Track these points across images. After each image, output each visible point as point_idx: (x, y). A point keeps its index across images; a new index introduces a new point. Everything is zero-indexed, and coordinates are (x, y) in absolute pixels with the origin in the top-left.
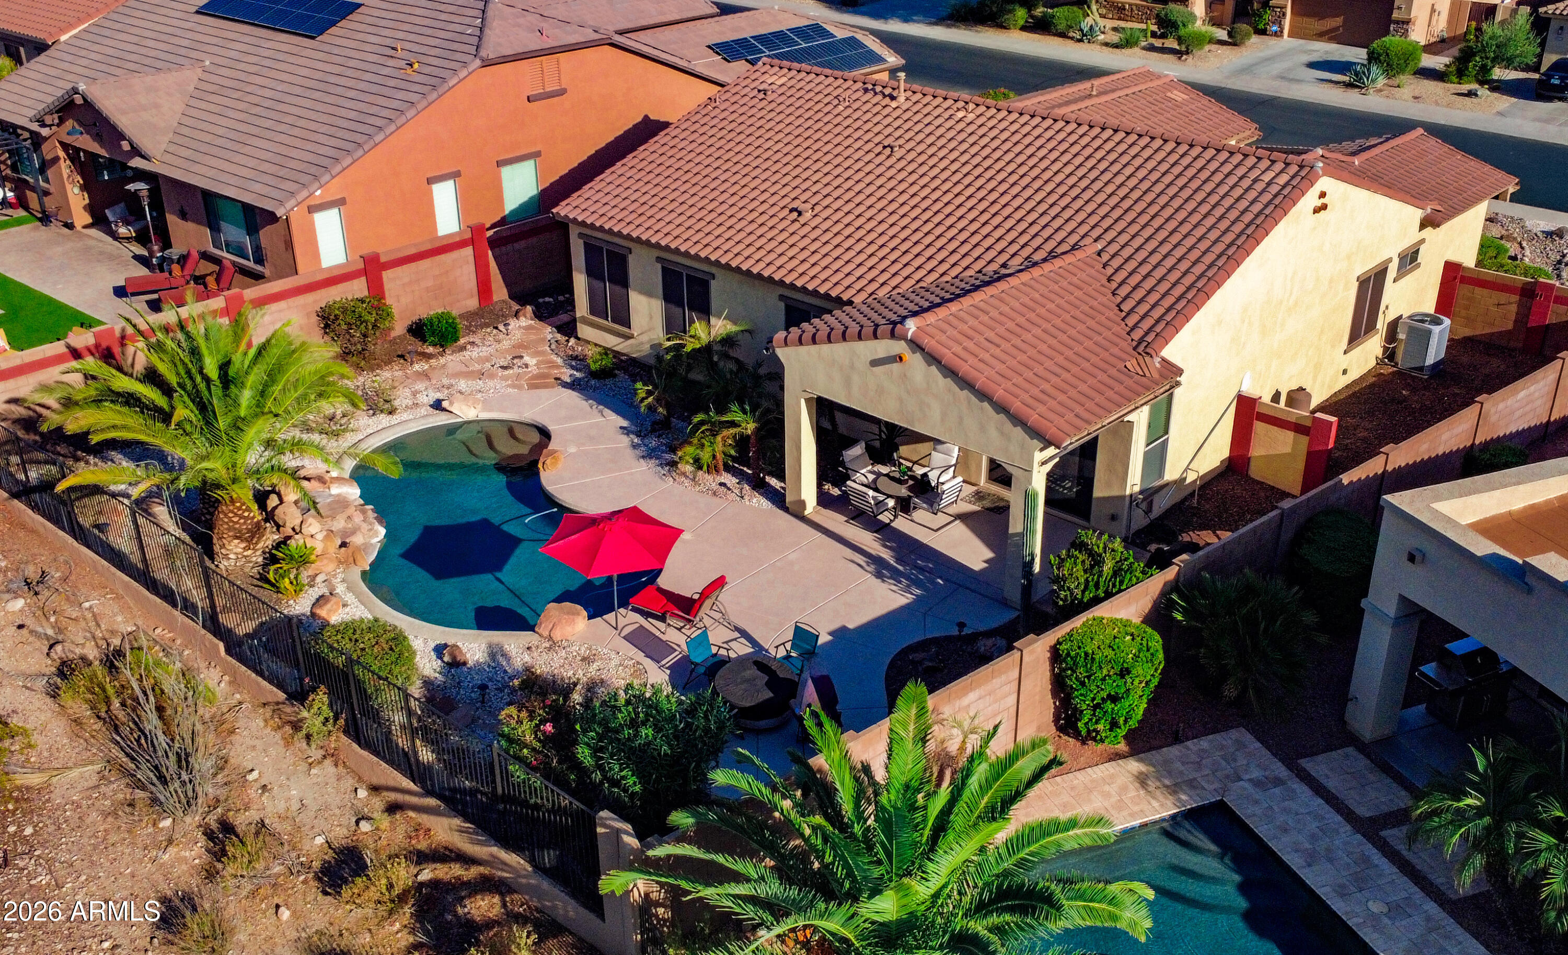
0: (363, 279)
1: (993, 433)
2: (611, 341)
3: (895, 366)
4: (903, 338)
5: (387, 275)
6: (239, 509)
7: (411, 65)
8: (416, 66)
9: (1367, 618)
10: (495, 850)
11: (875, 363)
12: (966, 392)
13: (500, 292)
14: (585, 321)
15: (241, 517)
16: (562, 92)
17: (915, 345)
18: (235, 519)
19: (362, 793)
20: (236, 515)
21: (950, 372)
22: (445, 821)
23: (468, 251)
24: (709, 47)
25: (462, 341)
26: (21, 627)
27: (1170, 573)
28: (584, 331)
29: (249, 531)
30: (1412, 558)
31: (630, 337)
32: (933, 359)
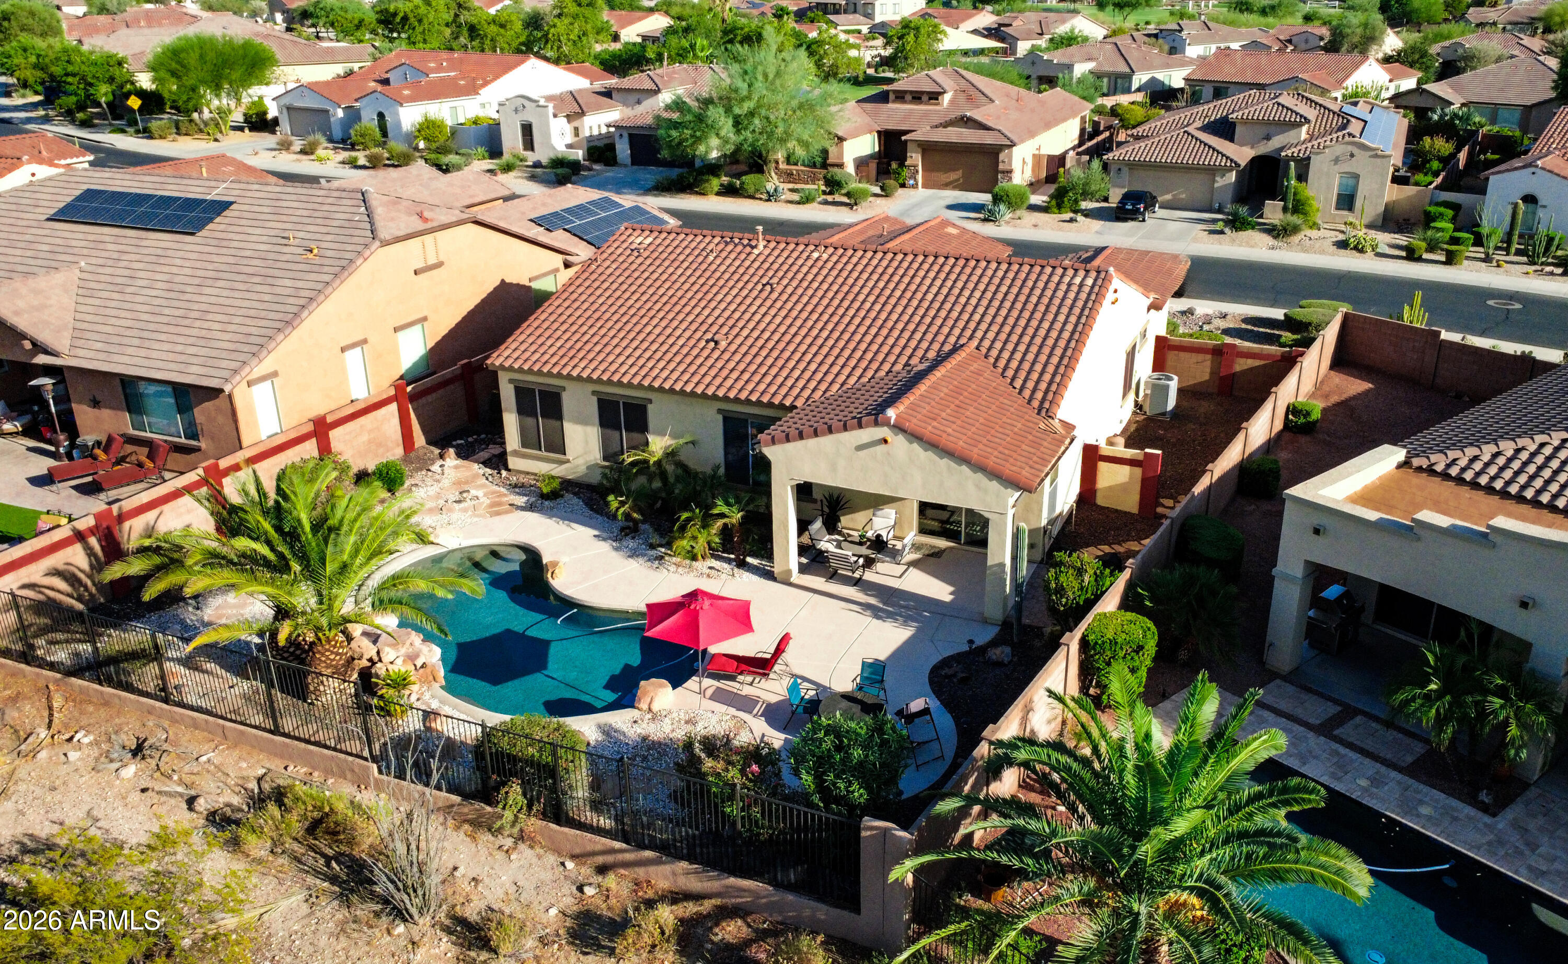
0: (314, 440)
1: (970, 487)
2: (543, 468)
3: (882, 448)
4: (887, 423)
5: (334, 434)
6: (335, 646)
7: (311, 251)
8: (315, 251)
9: (1277, 583)
10: (732, 880)
11: (860, 448)
12: (945, 460)
13: (419, 439)
14: (516, 453)
15: (337, 654)
16: (439, 265)
17: (898, 428)
18: (332, 657)
19: (570, 865)
20: (332, 652)
21: (932, 445)
22: (667, 869)
23: (394, 407)
24: (531, 220)
25: (407, 484)
26: (144, 790)
27: (1126, 575)
28: (513, 462)
29: (343, 666)
30: (1317, 531)
31: (568, 461)
32: (915, 437)
